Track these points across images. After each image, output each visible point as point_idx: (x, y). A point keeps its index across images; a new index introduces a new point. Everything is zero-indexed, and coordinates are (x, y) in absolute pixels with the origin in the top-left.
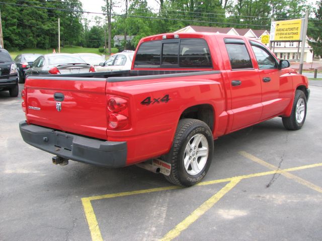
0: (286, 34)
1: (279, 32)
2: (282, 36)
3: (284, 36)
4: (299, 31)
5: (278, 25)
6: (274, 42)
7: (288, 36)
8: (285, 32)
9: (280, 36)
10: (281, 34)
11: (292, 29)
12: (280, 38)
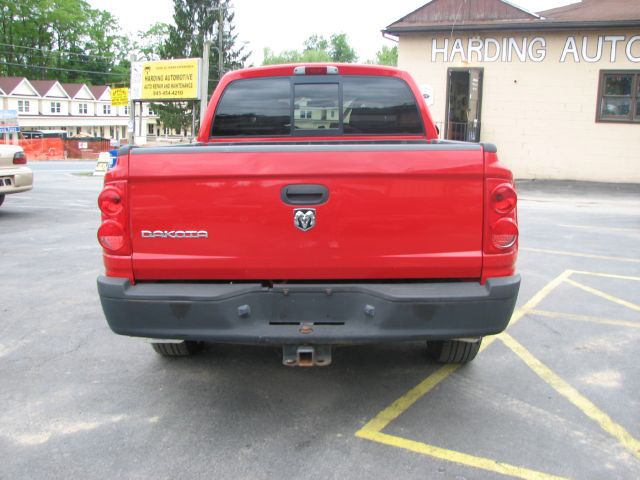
0: (167, 86)
1: (152, 83)
2: (158, 90)
3: (162, 90)
4: (195, 81)
5: (147, 68)
6: (141, 102)
7: (171, 90)
8: (165, 82)
9: (153, 90)
10: (155, 86)
11: (177, 77)
12: (154, 93)
